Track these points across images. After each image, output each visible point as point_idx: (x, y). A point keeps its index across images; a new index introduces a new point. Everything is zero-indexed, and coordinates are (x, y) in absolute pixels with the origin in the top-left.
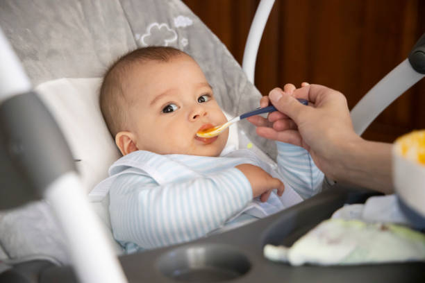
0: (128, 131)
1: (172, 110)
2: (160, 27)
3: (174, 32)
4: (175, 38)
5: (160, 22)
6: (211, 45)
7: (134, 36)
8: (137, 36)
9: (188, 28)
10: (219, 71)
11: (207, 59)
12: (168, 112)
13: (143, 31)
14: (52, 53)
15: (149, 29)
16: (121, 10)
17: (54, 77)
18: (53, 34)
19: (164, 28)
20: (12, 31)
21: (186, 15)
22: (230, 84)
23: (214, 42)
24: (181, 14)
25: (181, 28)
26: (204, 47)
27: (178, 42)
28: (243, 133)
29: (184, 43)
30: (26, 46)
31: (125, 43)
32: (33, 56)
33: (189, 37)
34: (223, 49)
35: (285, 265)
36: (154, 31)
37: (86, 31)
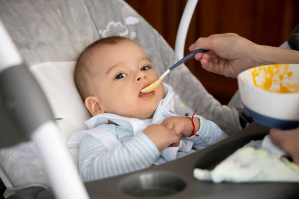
0: (93, 96)
1: (122, 77)
2: (116, 24)
3: (126, 27)
4: (127, 32)
5: (116, 21)
6: (152, 36)
7: (98, 31)
8: (100, 31)
9: (136, 25)
10: (158, 54)
11: (149, 46)
12: (119, 78)
13: (104, 28)
14: (40, 44)
15: (108, 26)
16: (88, 14)
17: (42, 61)
18: (41, 31)
19: (119, 26)
20: (12, 29)
21: (133, 16)
22: (166, 63)
23: (155, 34)
24: (131, 15)
25: (131, 25)
26: (148, 38)
27: (129, 34)
28: (177, 97)
29: (133, 35)
30: (22, 40)
31: (91, 36)
32: (28, 46)
33: (136, 31)
34: (161, 39)
35: (209, 183)
36: (112, 27)
37: (64, 29)
